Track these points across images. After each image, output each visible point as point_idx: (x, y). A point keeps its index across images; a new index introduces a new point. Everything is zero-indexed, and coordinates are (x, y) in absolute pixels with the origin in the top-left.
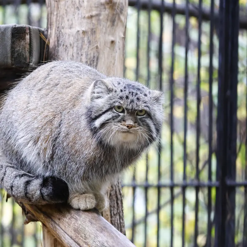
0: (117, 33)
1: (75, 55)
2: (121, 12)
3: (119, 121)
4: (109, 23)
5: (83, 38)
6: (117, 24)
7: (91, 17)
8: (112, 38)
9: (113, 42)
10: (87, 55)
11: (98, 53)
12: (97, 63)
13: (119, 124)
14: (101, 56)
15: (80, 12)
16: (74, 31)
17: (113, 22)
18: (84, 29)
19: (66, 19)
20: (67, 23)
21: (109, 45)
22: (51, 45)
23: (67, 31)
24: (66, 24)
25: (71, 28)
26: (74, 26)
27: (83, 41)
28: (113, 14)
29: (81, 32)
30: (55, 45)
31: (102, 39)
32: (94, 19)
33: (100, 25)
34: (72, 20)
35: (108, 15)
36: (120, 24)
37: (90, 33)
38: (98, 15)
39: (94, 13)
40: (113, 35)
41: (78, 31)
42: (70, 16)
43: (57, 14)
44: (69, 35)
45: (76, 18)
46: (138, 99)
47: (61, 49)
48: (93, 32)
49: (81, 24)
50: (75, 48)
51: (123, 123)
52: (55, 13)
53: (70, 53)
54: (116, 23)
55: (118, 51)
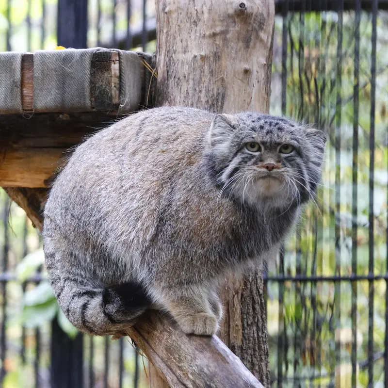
0: (254, 58)
1: (190, 92)
2: (261, 28)
3: (255, 163)
4: (241, 44)
5: (202, 67)
6: (255, 44)
7: (214, 35)
8: (247, 67)
9: (247, 72)
10: (208, 91)
11: (225, 88)
12: (223, 104)
13: (255, 167)
14: (229, 92)
15: (198, 28)
16: (189, 56)
17: (247, 42)
18: (203, 53)
19: (178, 39)
20: (179, 44)
21: (241, 76)
22: (160, 77)
23: (180, 56)
24: (179, 46)
25: (185, 52)
26: (189, 49)
27: (202, 71)
28: (247, 30)
29: (199, 58)
30: (163, 77)
31: (230, 68)
32: (218, 38)
33: (228, 47)
34: (187, 41)
35: (239, 33)
36: (258, 44)
37: (212, 59)
38: (224, 33)
39: (218, 29)
40: (247, 61)
41: (195, 57)
42: (185, 35)
43: (167, 32)
44: (183, 63)
45: (193, 37)
46: (280, 129)
47: (171, 83)
48: (217, 57)
49: (199, 46)
50: (191, 82)
51: (260, 164)
52: (165, 31)
53: (184, 88)
54: (252, 44)
55: (256, 85)
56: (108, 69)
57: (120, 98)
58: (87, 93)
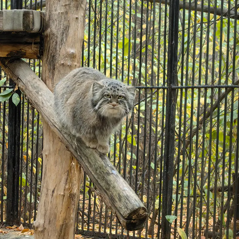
0: (80, 14)
1: (57, 25)
2: (82, 3)
4: (75, 8)
5: (61, 17)
6: (80, 9)
7: (66, 5)
8: (77, 17)
9: (77, 18)
10: (63, 25)
11: (69, 24)
12: (69, 29)
14: (70, 25)
15: (60, 3)
16: (57, 12)
17: (77, 7)
18: (62, 12)
19: (53, 6)
20: (54, 8)
21: (75, 19)
22: (47, 19)
23: (54, 12)
24: (54, 9)
25: (56, 11)
26: (57, 10)
27: (62, 18)
28: (77, 4)
29: (60, 13)
30: (48, 20)
31: (71, 17)
32: (67, 6)
33: (70, 10)
34: (56, 7)
35: (74, 5)
36: (81, 9)
37: (65, 13)
38: (69, 4)
39: (67, 3)
40: (77, 14)
41: (59, 13)
42: (56, 5)
43: (49, 4)
44: (55, 15)
45: (58, 6)
47: (51, 21)
48: (67, 13)
49: (61, 9)
50: (58, 21)
52: (49, 3)
53: (55, 24)
54: (79, 9)
55: (80, 23)
56: (29, 17)
57: (33, 27)
58: (22, 25)
